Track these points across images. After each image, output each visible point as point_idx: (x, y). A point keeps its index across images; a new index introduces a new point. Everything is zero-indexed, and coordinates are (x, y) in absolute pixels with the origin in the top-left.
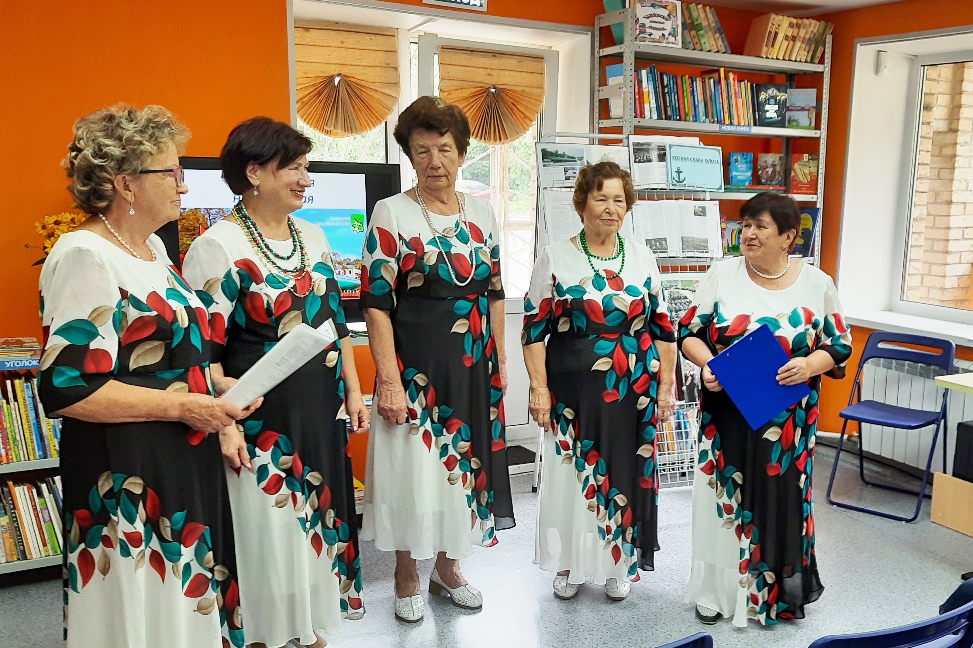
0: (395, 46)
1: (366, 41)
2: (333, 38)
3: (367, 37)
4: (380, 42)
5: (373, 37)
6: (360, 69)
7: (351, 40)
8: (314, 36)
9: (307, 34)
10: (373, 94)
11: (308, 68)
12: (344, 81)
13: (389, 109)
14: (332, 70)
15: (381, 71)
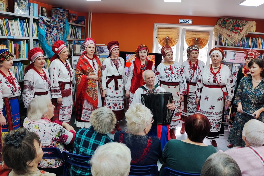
0: (179, 31)
1: (174, 30)
2: (168, 30)
3: (174, 29)
4: (176, 30)
5: (175, 29)
6: (172, 36)
7: (171, 30)
8: (164, 30)
9: (163, 30)
10: (174, 40)
11: (163, 35)
12: (168, 38)
13: (177, 43)
14: (166, 36)
15: (176, 36)
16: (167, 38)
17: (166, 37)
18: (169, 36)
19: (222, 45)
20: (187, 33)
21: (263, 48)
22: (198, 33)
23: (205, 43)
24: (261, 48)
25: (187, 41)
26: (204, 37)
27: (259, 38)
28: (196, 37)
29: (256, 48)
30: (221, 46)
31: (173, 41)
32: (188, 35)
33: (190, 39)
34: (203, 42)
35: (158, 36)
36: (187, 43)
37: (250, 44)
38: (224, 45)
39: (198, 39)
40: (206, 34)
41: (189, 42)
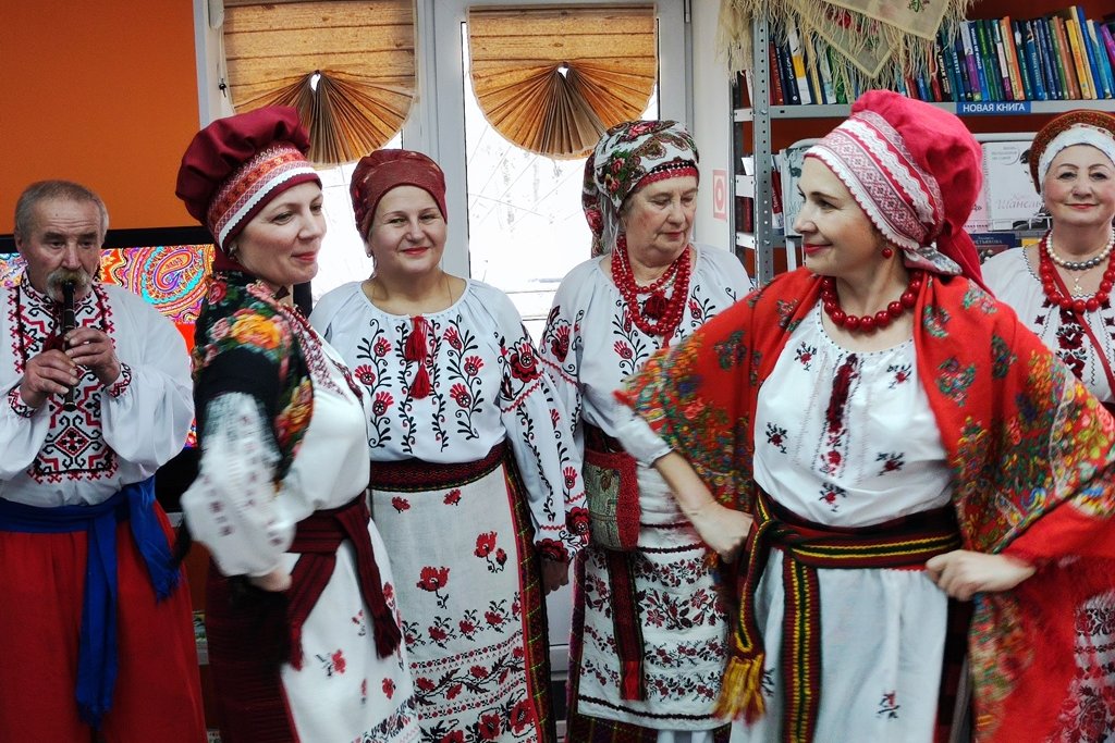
2: (312, 13)
7: (338, 13)
8: (280, 14)
9: (269, 13)
10: (374, 95)
11: (272, 65)
12: (326, 81)
13: (402, 116)
14: (309, 65)
15: (388, 58)
16: (315, 81)
17: (306, 78)
18: (333, 62)
19: (799, 102)
20: (483, 28)
21: (1102, 95)
22: (567, 24)
23: (631, 100)
24: (1086, 94)
25: (483, 96)
26: (616, 51)
27: (1069, 17)
28: (557, 54)
29: (1051, 98)
30: (791, 112)
31: (370, 103)
32: (494, 48)
33: (508, 80)
34: (618, 93)
35: (232, 73)
36: (489, 114)
37: (1005, 75)
38: (814, 101)
39: (576, 68)
40: (630, 24)
41: (506, 104)
